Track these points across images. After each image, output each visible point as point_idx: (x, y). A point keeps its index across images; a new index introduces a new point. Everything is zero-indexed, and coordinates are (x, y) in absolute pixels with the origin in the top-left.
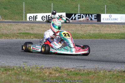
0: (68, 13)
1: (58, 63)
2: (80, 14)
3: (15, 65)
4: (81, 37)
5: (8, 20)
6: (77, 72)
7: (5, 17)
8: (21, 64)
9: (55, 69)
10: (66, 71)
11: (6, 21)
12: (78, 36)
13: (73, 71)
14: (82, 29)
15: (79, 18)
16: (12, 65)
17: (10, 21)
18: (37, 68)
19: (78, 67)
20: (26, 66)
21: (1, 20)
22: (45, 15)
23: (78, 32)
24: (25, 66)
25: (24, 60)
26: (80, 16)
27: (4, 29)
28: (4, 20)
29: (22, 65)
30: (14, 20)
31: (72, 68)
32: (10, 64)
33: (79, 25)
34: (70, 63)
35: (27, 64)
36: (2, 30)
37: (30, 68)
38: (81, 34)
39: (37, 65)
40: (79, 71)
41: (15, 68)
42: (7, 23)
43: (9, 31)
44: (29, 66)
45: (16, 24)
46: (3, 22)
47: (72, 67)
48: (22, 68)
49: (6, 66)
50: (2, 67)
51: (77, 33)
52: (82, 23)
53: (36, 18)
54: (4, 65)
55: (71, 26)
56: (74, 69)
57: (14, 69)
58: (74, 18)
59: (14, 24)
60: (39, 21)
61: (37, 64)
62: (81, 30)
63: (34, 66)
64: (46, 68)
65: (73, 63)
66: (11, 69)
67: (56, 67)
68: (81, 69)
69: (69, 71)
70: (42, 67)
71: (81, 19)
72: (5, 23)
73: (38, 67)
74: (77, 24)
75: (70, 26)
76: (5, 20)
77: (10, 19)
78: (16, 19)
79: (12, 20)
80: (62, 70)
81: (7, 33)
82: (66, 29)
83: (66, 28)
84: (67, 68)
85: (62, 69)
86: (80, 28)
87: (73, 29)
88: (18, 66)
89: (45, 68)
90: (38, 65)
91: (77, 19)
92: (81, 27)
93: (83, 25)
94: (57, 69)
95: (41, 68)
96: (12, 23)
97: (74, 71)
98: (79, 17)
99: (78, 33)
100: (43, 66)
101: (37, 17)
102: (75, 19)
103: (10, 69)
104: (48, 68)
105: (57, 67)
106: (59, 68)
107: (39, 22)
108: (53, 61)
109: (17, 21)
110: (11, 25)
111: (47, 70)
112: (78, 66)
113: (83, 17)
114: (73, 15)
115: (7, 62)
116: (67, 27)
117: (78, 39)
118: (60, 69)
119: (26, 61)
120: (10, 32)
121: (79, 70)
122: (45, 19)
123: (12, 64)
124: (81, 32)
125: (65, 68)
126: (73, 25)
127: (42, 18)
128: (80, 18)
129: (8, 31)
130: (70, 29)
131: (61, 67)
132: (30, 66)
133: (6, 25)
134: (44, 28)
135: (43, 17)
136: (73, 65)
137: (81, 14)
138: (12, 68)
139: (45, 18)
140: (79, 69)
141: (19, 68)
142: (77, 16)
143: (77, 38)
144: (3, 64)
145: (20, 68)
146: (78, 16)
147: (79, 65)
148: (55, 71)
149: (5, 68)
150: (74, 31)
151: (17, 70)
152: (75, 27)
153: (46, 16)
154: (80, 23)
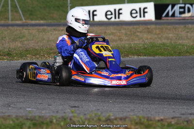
0: (159, 2)
1: (142, 106)
2: (183, 5)
3: (54, 115)
4: (188, 52)
5: (37, 22)
6: (182, 125)
7: (31, 14)
8: (66, 111)
9: (137, 121)
10: (159, 124)
11: (33, 22)
12: (180, 49)
13: (173, 123)
14: (189, 34)
15: (181, 13)
16: (48, 115)
17: (42, 22)
18: (100, 120)
19: (183, 114)
20: (75, 115)
21: (24, 21)
22: (112, 7)
23: (180, 42)
24: (74, 117)
25: (72, 103)
26: (184, 8)
27: (29, 40)
28: (30, 22)
29: (69, 113)
30: (50, 21)
31: (173, 118)
32: (43, 112)
33: (182, 26)
34: (166, 106)
35: (78, 112)
36: (26, 42)
37: (86, 119)
38: (186, 45)
39: (99, 113)
40: (185, 123)
41: (54, 121)
42: (36, 28)
43: (39, 44)
44: (82, 116)
45: (54, 29)
46: (27, 25)
47: (172, 116)
48: (68, 120)
49: (35, 117)
50: (27, 119)
51: (178, 43)
52: (188, 23)
53: (94, 15)
54: (30, 115)
55: (167, 29)
56: (176, 119)
57: (51, 122)
58: (170, 14)
59: (49, 28)
60: (99, 22)
61: (99, 110)
62: (187, 37)
63: (93, 115)
64: (118, 120)
65: (173, 107)
66: (45, 122)
67: (137, 117)
68: (190, 118)
69: (166, 124)
70: (109, 116)
71: (187, 15)
72: (31, 28)
73: (101, 118)
74: (177, 26)
75: (164, 30)
76: (32, 20)
77: (42, 19)
78: (53, 18)
79: (45, 19)
80: (151, 122)
81: (37, 48)
82: (156, 36)
83: (155, 34)
84: (162, 118)
85: (151, 120)
86: (183, 34)
87: (171, 35)
88: (59, 115)
89: (116, 119)
90: (102, 113)
91: (177, 14)
92: (187, 30)
93: (190, 26)
94: (140, 120)
95: (108, 120)
96: (45, 27)
97: (177, 123)
98: (182, 10)
99: (180, 44)
100: (111, 114)
101: (95, 13)
102: (173, 15)
103: (43, 123)
104: (121, 119)
105: (141, 116)
106: (144, 118)
107: (101, 24)
108: (130, 102)
109: (55, 22)
110: (44, 30)
111: (120, 123)
112: (183, 112)
113: (189, 11)
114: (170, 7)
115: (38, 109)
116: (158, 31)
117: (181, 57)
118: (147, 120)
119: (76, 104)
120: (41, 45)
121: (187, 122)
122: (111, 18)
123: (47, 111)
124: (185, 42)
125: (157, 118)
126: (169, 27)
127: (106, 15)
128: (184, 12)
129: (37, 43)
130: (164, 36)
131: (149, 115)
132: (85, 114)
133: (34, 31)
134: (110, 35)
135: (109, 13)
136: (174, 112)
137: (185, 4)
138: (48, 120)
139: (112, 14)
140: (187, 120)
141: (62, 121)
142: (177, 8)
143: (180, 54)
144: (29, 112)
145: (65, 119)
146: (180, 8)
147: (186, 111)
148: (137, 124)
149: (34, 122)
150: (171, 39)
151: (58, 124)
152: (175, 32)
153: (115, 10)
154: (185, 22)
